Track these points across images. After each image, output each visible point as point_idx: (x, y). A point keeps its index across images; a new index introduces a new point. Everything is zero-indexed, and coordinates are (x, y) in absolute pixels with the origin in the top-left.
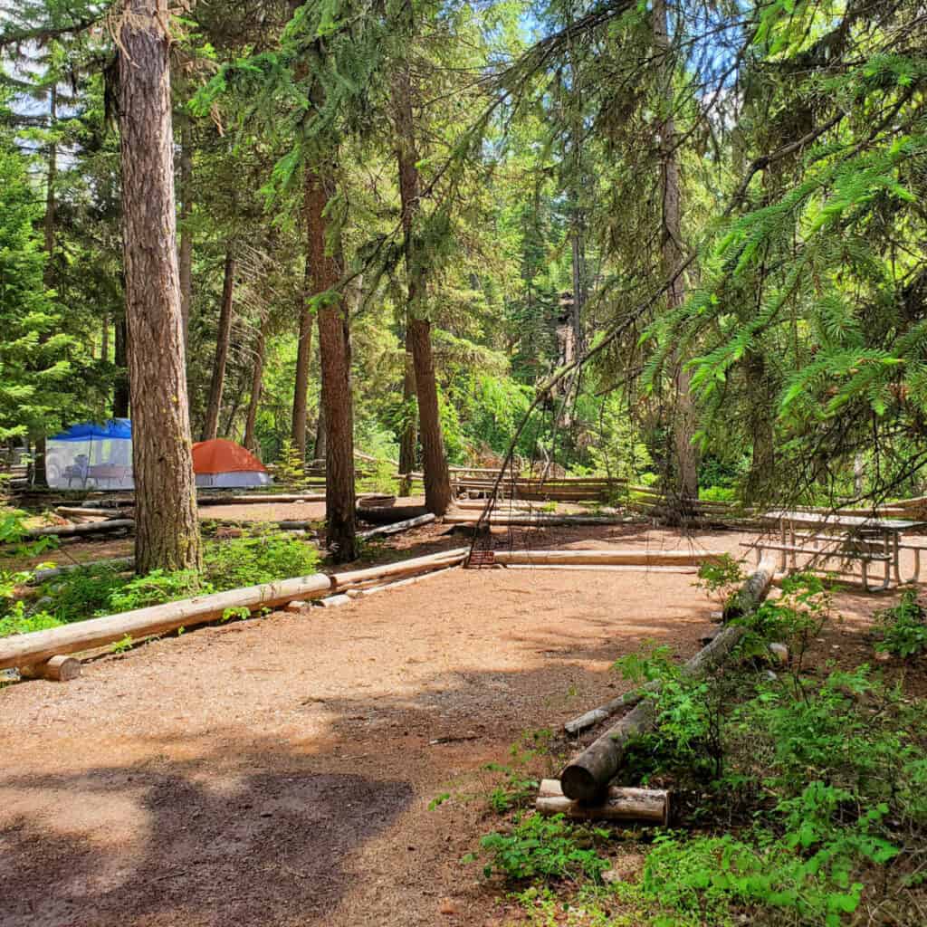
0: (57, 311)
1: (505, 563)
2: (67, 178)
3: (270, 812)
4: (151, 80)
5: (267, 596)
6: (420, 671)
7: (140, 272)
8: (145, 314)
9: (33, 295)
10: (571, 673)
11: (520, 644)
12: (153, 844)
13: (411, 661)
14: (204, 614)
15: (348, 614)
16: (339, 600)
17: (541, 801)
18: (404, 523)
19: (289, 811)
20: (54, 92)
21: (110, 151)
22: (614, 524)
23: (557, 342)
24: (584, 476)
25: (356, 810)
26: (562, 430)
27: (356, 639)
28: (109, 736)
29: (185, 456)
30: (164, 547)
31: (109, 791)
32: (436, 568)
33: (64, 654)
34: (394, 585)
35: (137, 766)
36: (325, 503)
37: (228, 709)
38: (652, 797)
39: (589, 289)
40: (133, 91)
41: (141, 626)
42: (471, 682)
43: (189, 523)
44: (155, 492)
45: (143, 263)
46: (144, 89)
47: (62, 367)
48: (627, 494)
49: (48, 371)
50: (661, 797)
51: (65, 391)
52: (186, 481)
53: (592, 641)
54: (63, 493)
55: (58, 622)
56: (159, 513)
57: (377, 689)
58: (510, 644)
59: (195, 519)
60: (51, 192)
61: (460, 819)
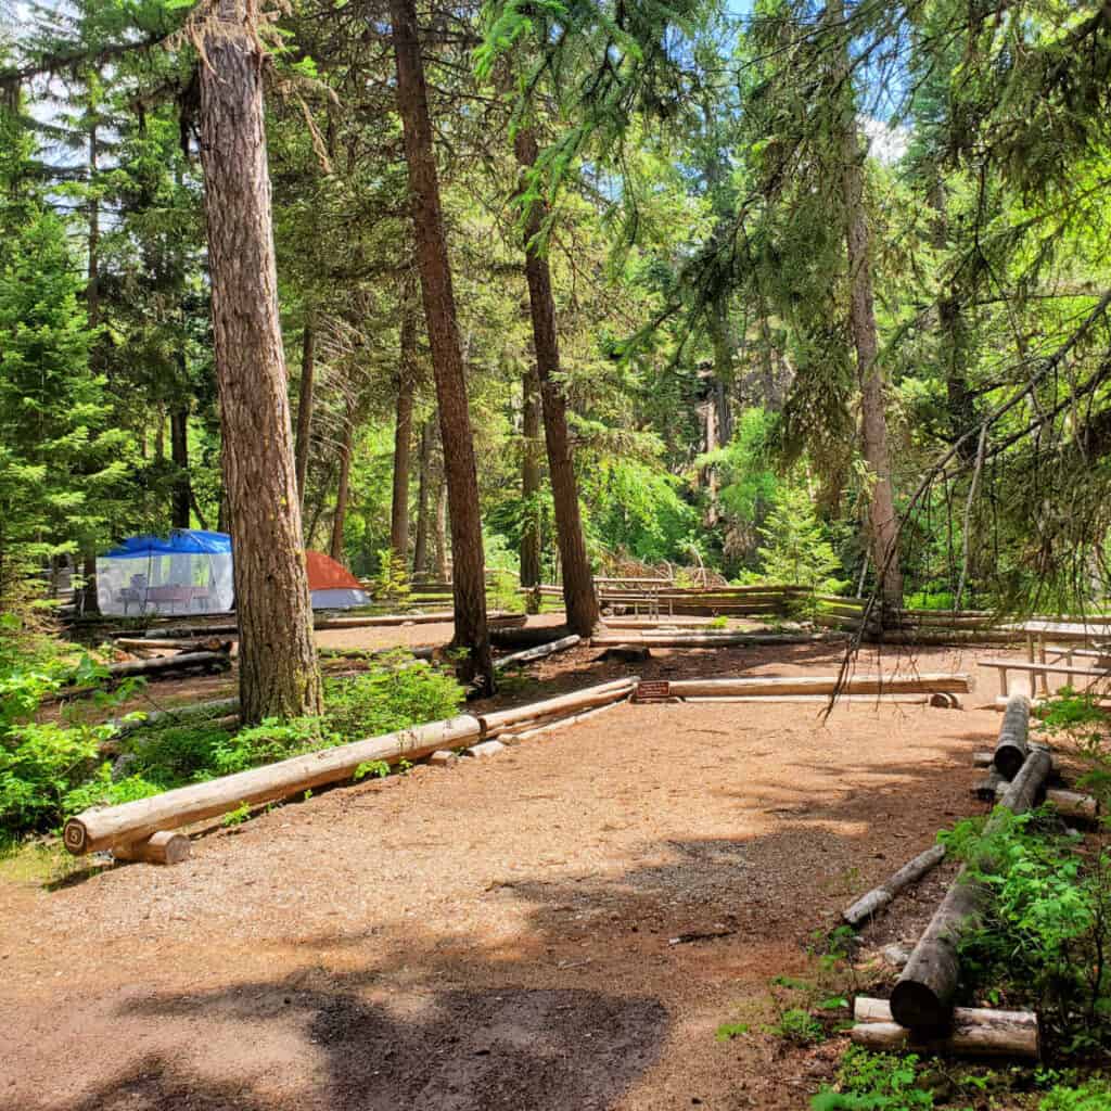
0: (106, 401)
1: (683, 695)
2: (111, 240)
3: (487, 1048)
4: (240, 104)
5: (407, 747)
6: (622, 839)
7: (235, 344)
8: (243, 396)
9: (80, 383)
10: (819, 839)
11: (742, 802)
12: (341, 1099)
13: (607, 828)
14: (333, 772)
15: (507, 765)
16: (491, 747)
17: (860, 1028)
18: (544, 647)
19: (511, 1046)
20: (93, 137)
21: (162, 207)
22: (802, 642)
23: (695, 420)
24: (754, 585)
25: (600, 1042)
26: (708, 529)
27: (528, 799)
28: (247, 940)
29: (299, 573)
30: (277, 688)
31: (263, 1019)
32: (596, 704)
33: (169, 829)
34: (552, 727)
35: (291, 982)
36: (452, 625)
37: (391, 898)
38: (1017, 1023)
39: (734, 357)
40: (218, 119)
41: (258, 791)
42: (695, 856)
43: (306, 657)
44: (264, 620)
45: (238, 332)
46: (233, 116)
47: (116, 469)
48: (813, 605)
49: (101, 474)
50: (1029, 1024)
51: (117, 498)
52: (301, 604)
53: (831, 795)
54: (119, 621)
55: (154, 788)
56: (270, 645)
57: (575, 866)
58: (728, 802)
59: (313, 651)
60: (93, 260)
61: (750, 1057)
